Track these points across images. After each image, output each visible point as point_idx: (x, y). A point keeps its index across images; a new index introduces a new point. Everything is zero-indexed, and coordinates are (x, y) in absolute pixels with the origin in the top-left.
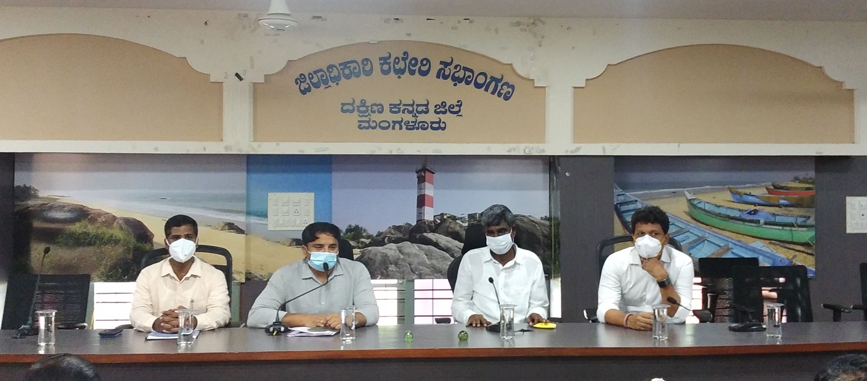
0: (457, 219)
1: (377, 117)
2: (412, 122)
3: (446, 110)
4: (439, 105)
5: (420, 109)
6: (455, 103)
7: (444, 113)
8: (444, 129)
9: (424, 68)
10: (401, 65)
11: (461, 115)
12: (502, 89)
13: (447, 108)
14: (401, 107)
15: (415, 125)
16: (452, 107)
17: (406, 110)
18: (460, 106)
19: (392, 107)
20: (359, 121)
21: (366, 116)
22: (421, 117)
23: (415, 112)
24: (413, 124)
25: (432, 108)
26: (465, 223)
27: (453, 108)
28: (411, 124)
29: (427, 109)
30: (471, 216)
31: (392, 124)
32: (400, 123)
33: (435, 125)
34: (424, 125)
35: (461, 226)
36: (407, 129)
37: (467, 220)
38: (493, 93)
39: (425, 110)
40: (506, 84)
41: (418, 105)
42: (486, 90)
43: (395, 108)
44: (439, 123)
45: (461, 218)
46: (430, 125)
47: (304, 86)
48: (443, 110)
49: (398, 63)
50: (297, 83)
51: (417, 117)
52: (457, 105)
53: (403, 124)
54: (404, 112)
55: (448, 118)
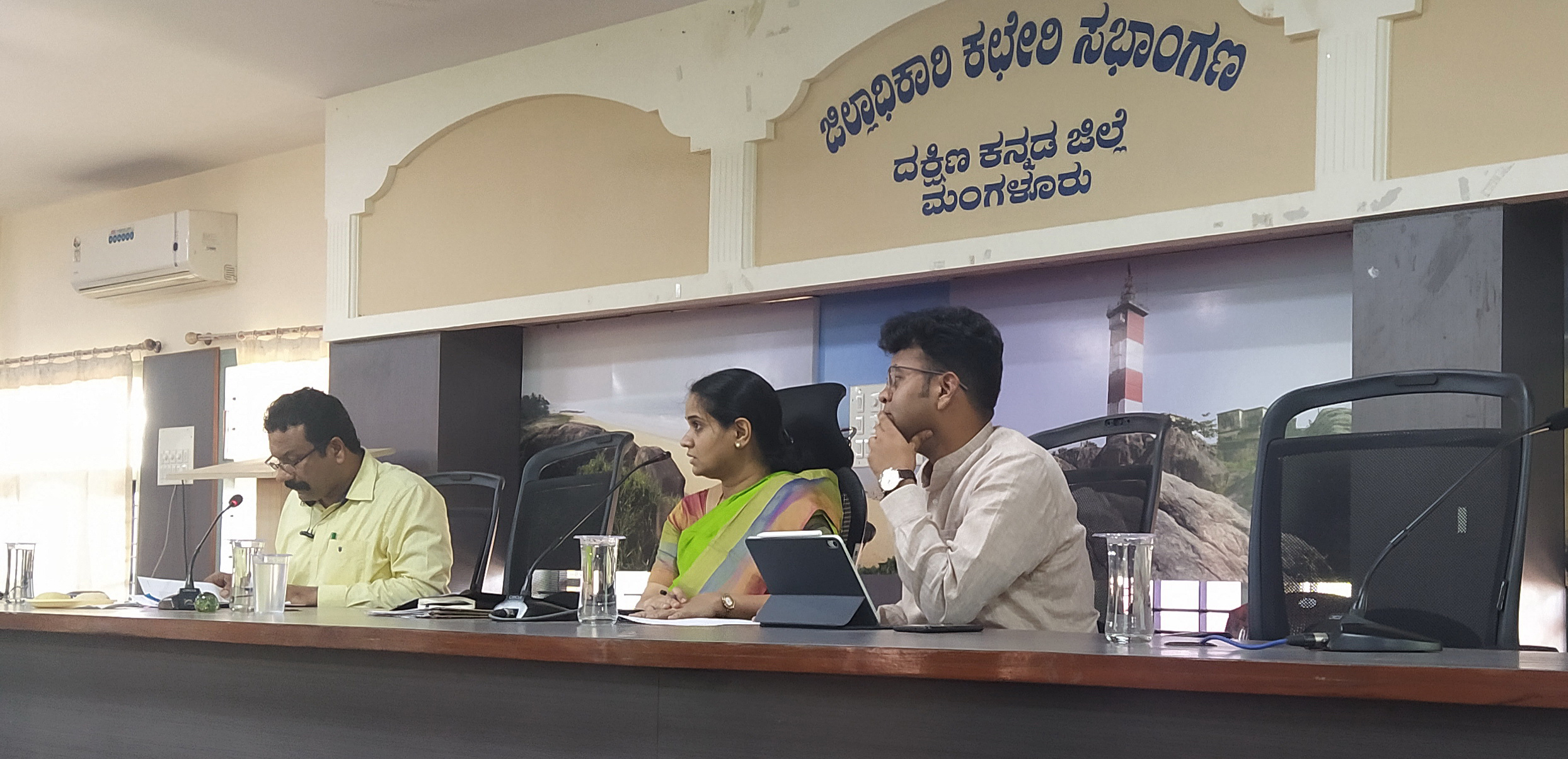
0: (1193, 428)
1: (956, 182)
2: (1023, 182)
3: (1092, 139)
4: (1077, 130)
5: (1038, 148)
6: (1111, 119)
7: (1087, 148)
8: (1085, 189)
9: (1049, 45)
10: (1003, 48)
11: (1124, 148)
12: (1216, 61)
13: (1093, 134)
14: (1004, 149)
15: (1029, 187)
16: (1104, 129)
17: (1012, 154)
18: (1120, 125)
19: (986, 151)
20: (925, 197)
21: (937, 183)
22: (1042, 168)
23: (1029, 156)
24: (1026, 186)
25: (1062, 141)
26: (1212, 435)
27: (1106, 133)
28: (1021, 187)
29: (1053, 144)
30: (1226, 419)
31: (984, 194)
32: (998, 187)
33: (1069, 183)
34: (1046, 186)
35: (1202, 446)
36: (1014, 200)
37: (1216, 428)
38: (1195, 77)
39: (1048, 148)
40: (1227, 46)
41: (1035, 139)
42: (1180, 72)
43: (991, 154)
44: (1075, 175)
45: (1201, 426)
46: (1057, 183)
47: (835, 132)
48: (1085, 140)
49: (996, 45)
50: (823, 130)
51: (1033, 167)
52: (1115, 124)
53: (1005, 190)
54: (1007, 162)
55: (1095, 159)
